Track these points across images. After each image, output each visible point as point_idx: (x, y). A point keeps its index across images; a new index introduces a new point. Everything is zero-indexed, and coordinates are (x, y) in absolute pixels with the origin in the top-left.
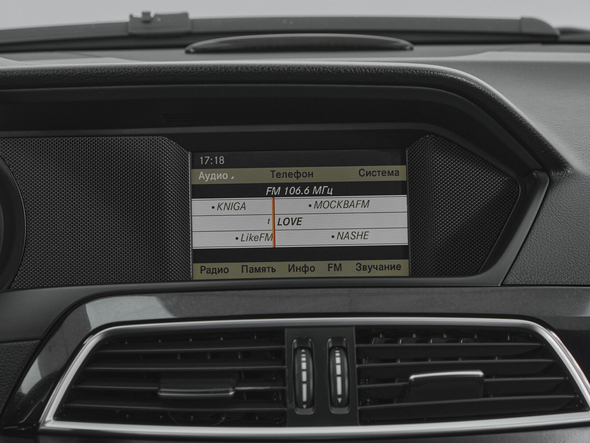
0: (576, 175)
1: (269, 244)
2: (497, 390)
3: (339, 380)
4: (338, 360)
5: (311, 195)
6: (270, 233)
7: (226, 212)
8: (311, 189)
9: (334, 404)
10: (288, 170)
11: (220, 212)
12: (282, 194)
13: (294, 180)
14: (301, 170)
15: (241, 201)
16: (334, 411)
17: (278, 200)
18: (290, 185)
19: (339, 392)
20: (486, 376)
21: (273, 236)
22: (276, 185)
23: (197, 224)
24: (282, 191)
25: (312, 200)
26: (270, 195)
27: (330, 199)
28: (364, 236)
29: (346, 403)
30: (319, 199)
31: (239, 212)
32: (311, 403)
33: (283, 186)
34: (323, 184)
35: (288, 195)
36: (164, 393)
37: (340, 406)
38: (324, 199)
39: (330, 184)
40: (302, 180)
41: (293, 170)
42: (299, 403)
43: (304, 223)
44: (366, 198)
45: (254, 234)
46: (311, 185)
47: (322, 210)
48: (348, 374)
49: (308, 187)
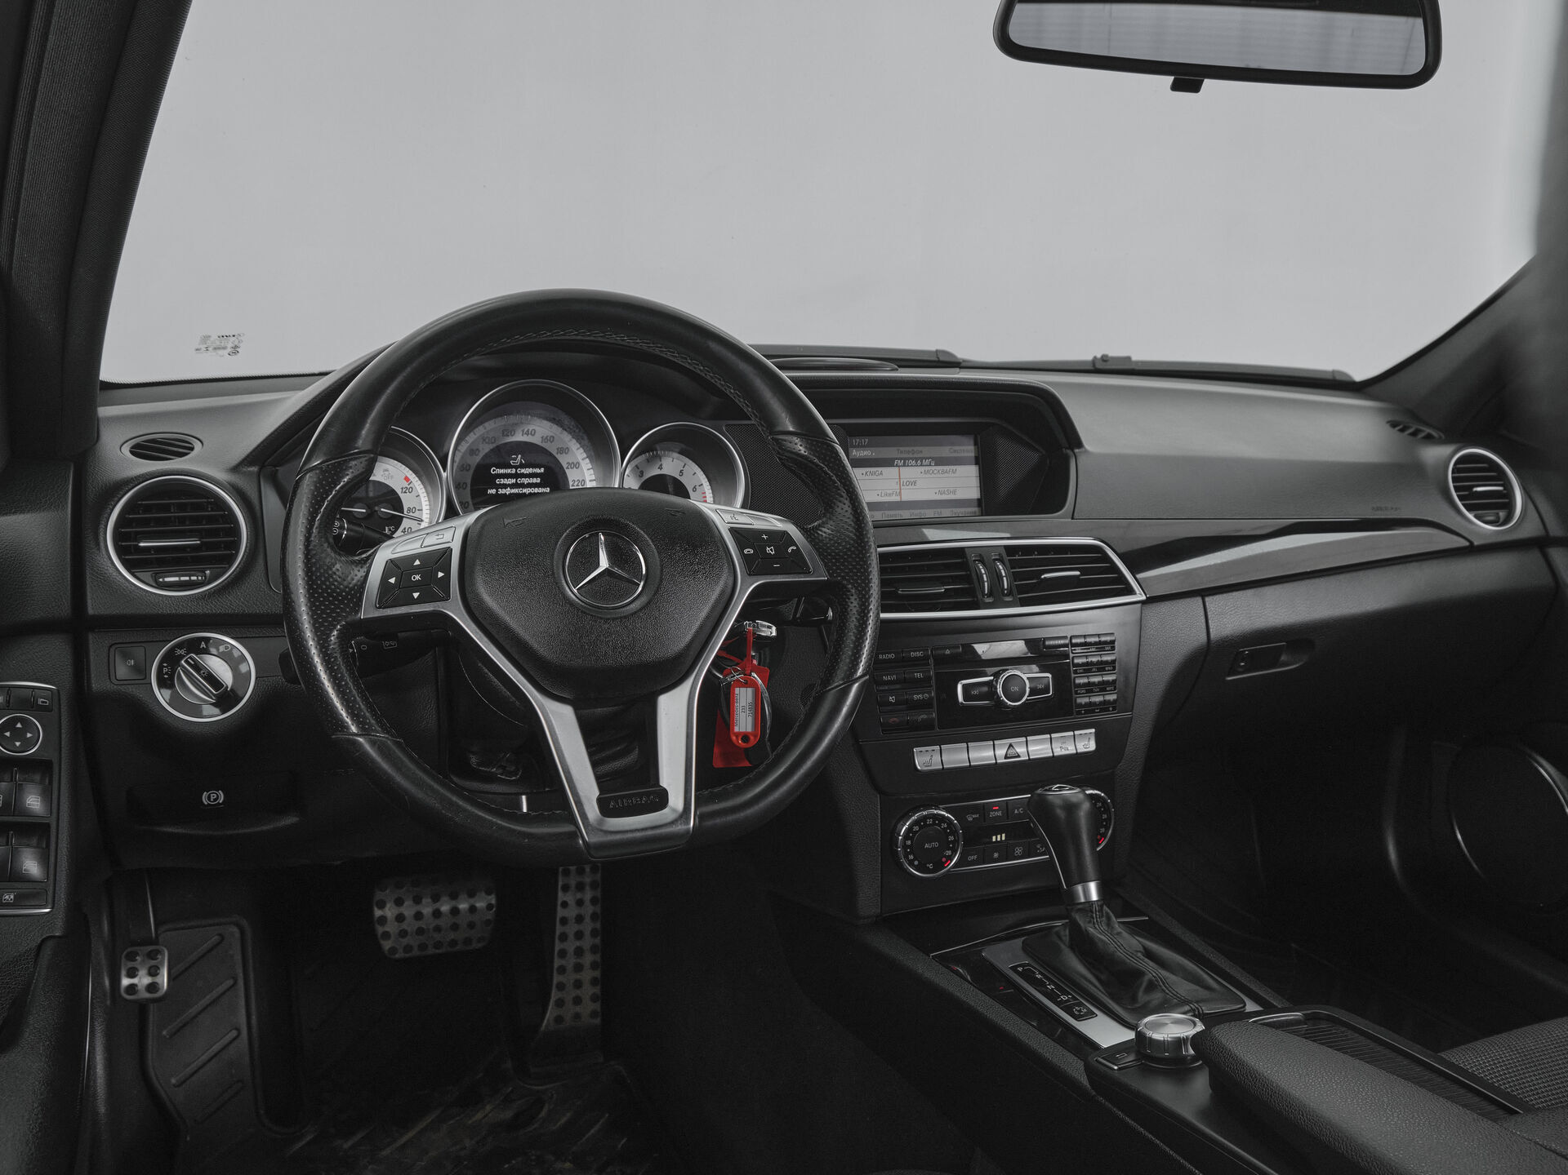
0: (1086, 451)
1: (897, 499)
2: (1090, 583)
3: (1003, 577)
4: (1000, 567)
5: (921, 465)
6: (898, 491)
7: (871, 477)
8: (921, 462)
9: (1004, 594)
10: (907, 449)
11: (867, 477)
12: (904, 465)
13: (911, 456)
14: (915, 449)
15: (880, 469)
16: (1005, 599)
17: (903, 470)
18: (909, 459)
19: (1006, 587)
20: (1082, 575)
21: (900, 493)
22: (901, 459)
23: (859, 486)
24: (904, 463)
25: (923, 469)
26: (897, 466)
27: (933, 468)
28: (954, 492)
29: (1010, 594)
30: (927, 468)
31: (878, 477)
32: (990, 594)
33: (905, 459)
34: (928, 458)
35: (908, 466)
36: (902, 592)
37: (1007, 595)
38: (930, 468)
39: (933, 459)
40: (915, 456)
41: (910, 449)
42: (985, 594)
43: (919, 485)
44: (954, 467)
45: (889, 492)
46: (922, 459)
47: (929, 475)
48: (1008, 576)
49: (919, 461)
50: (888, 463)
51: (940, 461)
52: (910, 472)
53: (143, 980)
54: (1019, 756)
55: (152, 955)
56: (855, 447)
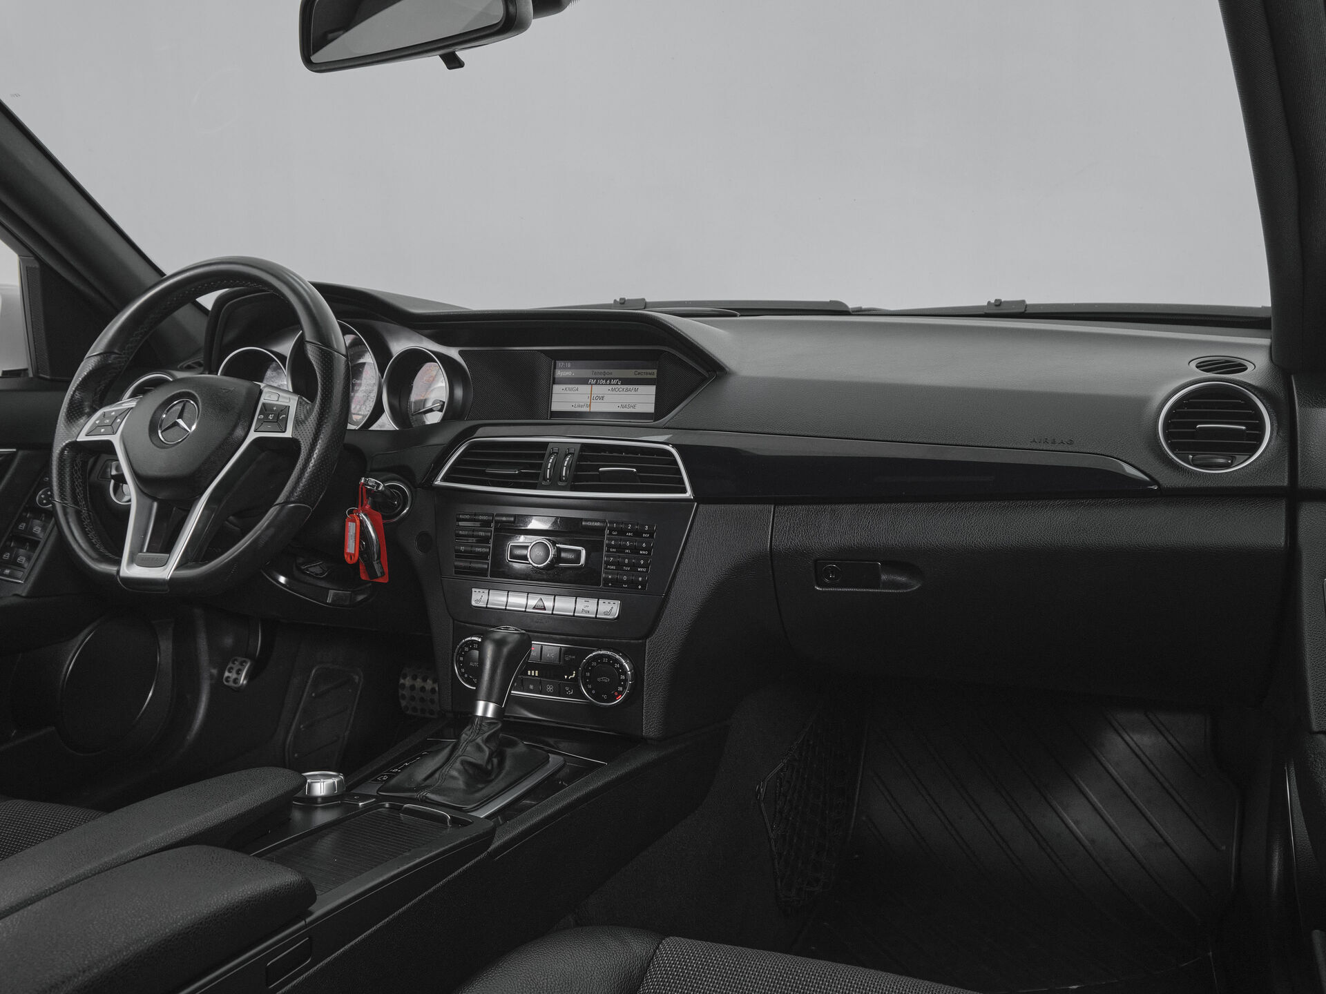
1: (587, 410)
2: (643, 479)
3: (565, 468)
4: (567, 459)
5: (610, 384)
6: (589, 404)
7: (569, 392)
8: (610, 381)
9: (561, 480)
10: (600, 371)
11: (566, 392)
12: (596, 384)
13: (603, 376)
14: (606, 371)
15: (576, 386)
16: (560, 484)
17: (595, 387)
18: (600, 379)
19: (564, 474)
20: (637, 471)
21: (590, 405)
22: (594, 379)
23: (555, 398)
24: (597, 382)
25: (610, 387)
26: (590, 384)
27: (619, 387)
28: (634, 407)
29: (566, 481)
30: (614, 387)
31: (575, 392)
32: (550, 479)
33: (597, 379)
34: (616, 379)
35: (599, 384)
36: (489, 470)
37: (564, 481)
38: (616, 386)
39: (620, 379)
40: (607, 376)
41: (602, 371)
42: (545, 479)
43: (605, 400)
44: (636, 387)
45: (581, 404)
46: (610, 379)
47: (614, 392)
48: (569, 467)
49: (608, 381)
50: (584, 381)
51: (625, 381)
52: (599, 390)
53: (233, 675)
54: (545, 609)
55: (242, 664)
56: (560, 368)
